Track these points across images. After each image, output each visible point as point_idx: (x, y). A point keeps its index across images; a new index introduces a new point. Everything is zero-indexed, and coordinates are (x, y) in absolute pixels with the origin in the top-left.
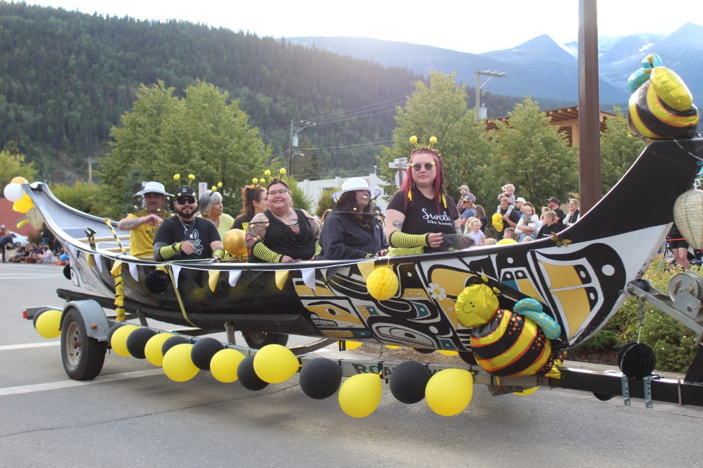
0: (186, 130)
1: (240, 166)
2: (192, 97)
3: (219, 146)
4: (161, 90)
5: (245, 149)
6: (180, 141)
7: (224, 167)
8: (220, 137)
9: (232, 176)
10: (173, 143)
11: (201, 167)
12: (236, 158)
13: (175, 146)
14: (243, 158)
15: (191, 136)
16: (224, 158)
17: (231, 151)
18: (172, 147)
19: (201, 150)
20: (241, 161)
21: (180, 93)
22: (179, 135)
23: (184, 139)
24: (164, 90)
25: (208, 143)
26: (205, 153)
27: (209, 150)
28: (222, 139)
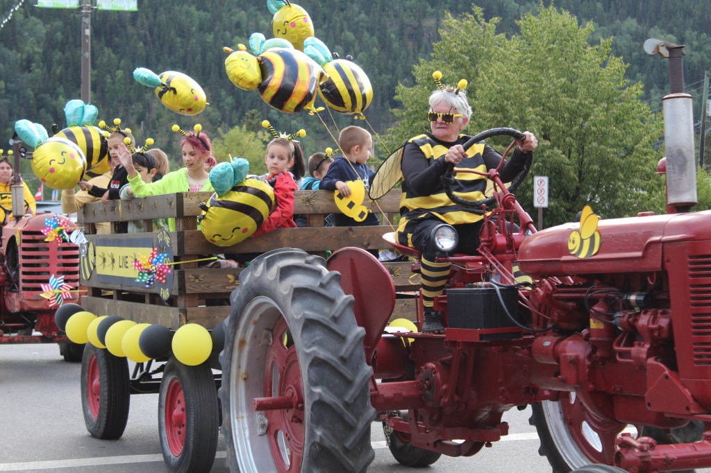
0: (519, 88)
1: (609, 150)
2: (530, 33)
3: (574, 114)
4: (479, 22)
5: (618, 120)
6: (509, 107)
7: (581, 150)
8: (578, 101)
9: (596, 167)
10: (496, 110)
11: (543, 151)
12: (602, 138)
13: (499, 116)
14: (614, 136)
15: (528, 99)
16: (582, 138)
17: (594, 125)
18: (495, 118)
19: (543, 122)
20: (611, 141)
21: (509, 27)
22: (508, 99)
23: (515, 104)
24: (483, 22)
25: (556, 112)
26: (550, 127)
27: (557, 123)
28: (580, 104)
